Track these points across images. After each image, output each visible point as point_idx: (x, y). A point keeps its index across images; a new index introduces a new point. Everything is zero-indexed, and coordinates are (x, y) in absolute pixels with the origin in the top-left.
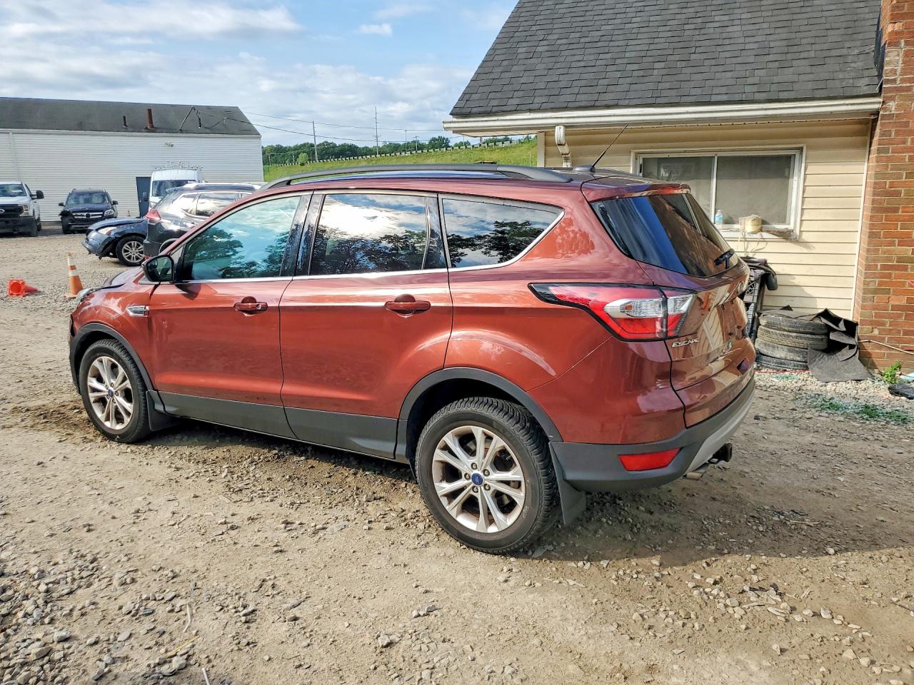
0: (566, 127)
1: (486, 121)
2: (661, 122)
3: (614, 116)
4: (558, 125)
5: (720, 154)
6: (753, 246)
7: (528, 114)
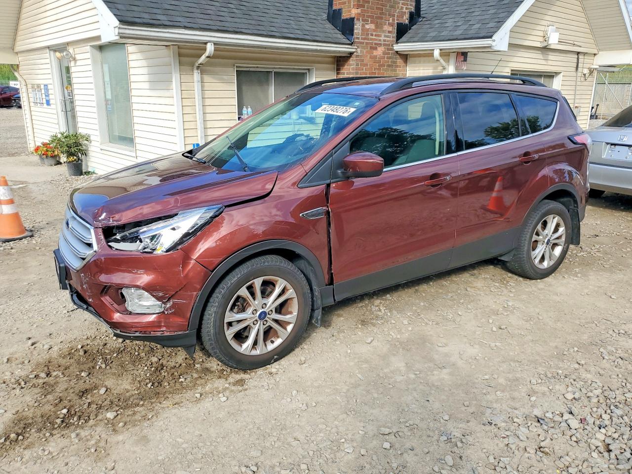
0: (215, 44)
1: (158, 32)
2: (265, 47)
3: (247, 40)
4: (210, 42)
5: (275, 70)
6: (297, 127)
7: (184, 30)
